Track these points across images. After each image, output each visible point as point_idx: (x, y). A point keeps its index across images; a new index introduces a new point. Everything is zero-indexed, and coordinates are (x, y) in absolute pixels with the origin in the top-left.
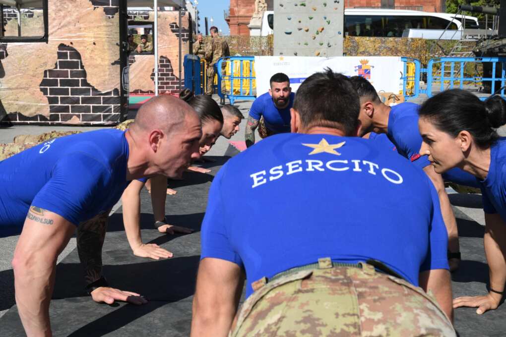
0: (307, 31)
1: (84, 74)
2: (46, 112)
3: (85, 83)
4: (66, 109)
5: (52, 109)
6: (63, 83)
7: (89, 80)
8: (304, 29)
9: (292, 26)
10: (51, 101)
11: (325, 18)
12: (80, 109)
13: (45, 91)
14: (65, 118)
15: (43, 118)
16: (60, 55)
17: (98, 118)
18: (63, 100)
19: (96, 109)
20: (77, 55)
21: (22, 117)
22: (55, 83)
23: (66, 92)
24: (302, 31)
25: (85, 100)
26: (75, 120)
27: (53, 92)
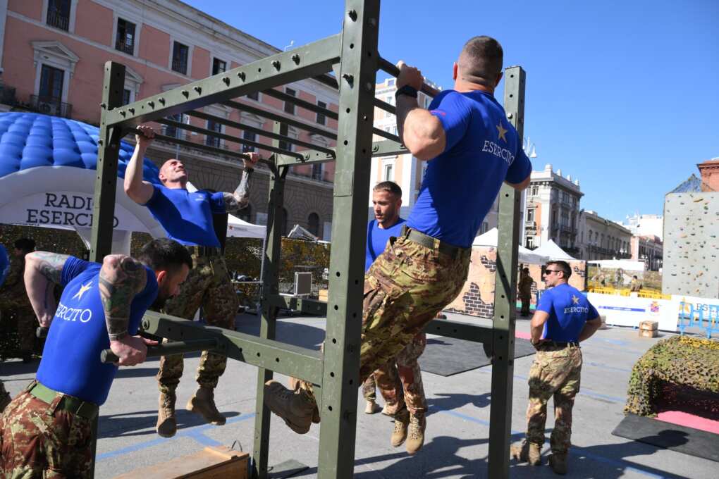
0: (689, 274)
1: (479, 295)
2: (464, 309)
3: (480, 299)
4: (471, 309)
5: (467, 308)
6: (471, 298)
7: (482, 298)
8: (687, 273)
9: (678, 271)
10: (467, 305)
11: (704, 267)
12: (477, 310)
13: (464, 301)
14: (471, 313)
15: (462, 311)
16: (472, 287)
17: (484, 314)
18: (471, 305)
19: (483, 310)
20: (477, 287)
21: (455, 310)
22: (468, 298)
23: (472, 302)
24: (685, 274)
25: (479, 306)
26: (474, 314)
27: (467, 301)
